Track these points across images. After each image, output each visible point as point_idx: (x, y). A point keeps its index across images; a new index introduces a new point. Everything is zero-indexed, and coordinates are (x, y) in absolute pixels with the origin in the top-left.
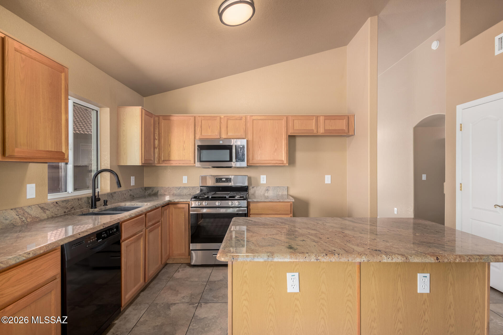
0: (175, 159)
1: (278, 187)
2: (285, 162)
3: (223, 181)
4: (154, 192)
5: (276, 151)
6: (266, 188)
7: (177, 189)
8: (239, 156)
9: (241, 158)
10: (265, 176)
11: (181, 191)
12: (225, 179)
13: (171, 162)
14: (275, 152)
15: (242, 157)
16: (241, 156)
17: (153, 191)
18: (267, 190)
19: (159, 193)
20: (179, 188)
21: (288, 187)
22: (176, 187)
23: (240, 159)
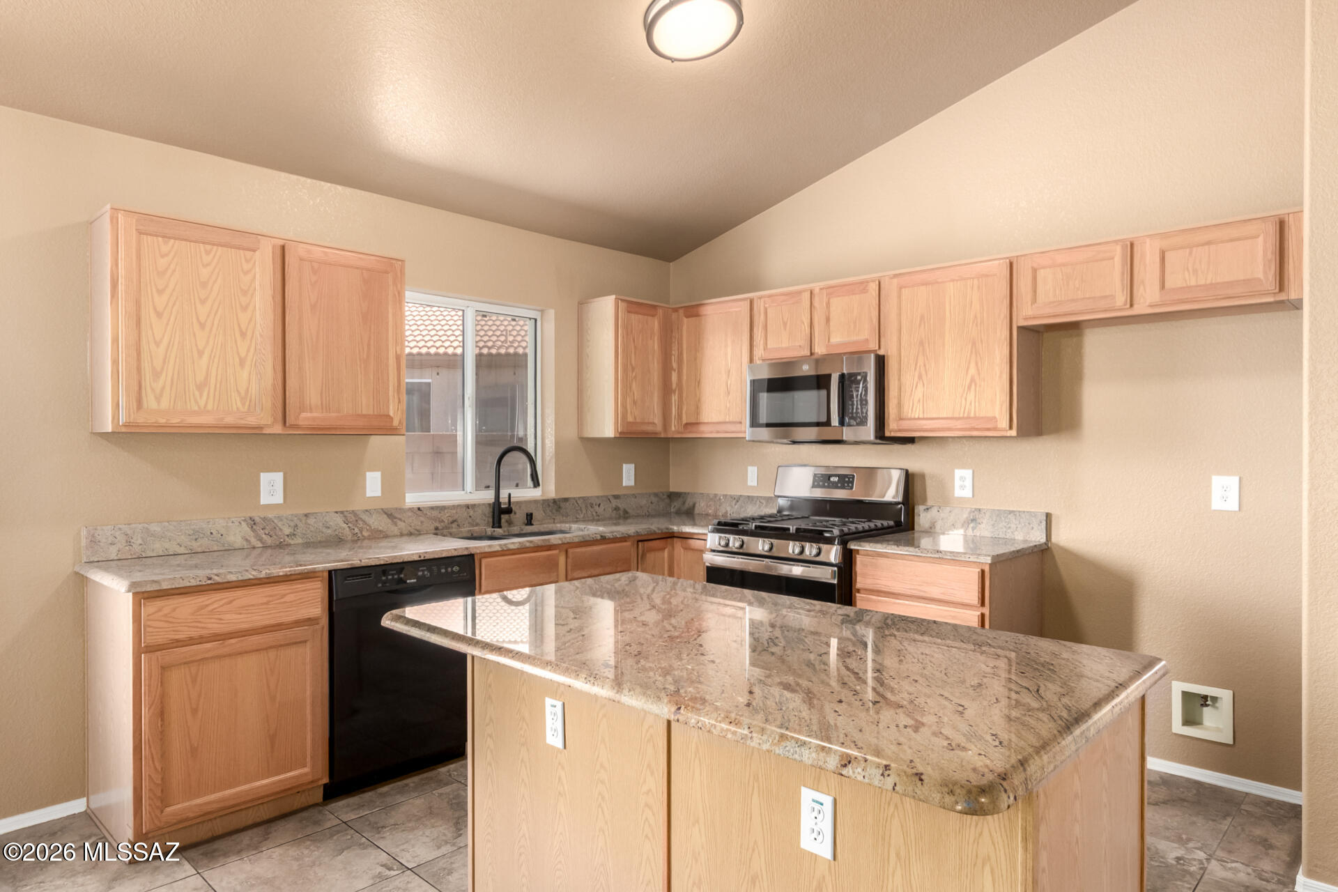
0: (710, 421)
1: (1011, 512)
2: (1004, 423)
3: (834, 482)
4: (687, 506)
5: (973, 386)
6: (970, 513)
7: (734, 502)
8: (853, 409)
9: (857, 413)
10: (967, 473)
11: (741, 507)
12: (836, 479)
13: (703, 428)
14: (969, 388)
15: (860, 411)
16: (857, 408)
17: (684, 503)
18: (973, 520)
19: (697, 511)
20: (737, 499)
21: (1048, 516)
22: (731, 497)
23: (854, 415)
